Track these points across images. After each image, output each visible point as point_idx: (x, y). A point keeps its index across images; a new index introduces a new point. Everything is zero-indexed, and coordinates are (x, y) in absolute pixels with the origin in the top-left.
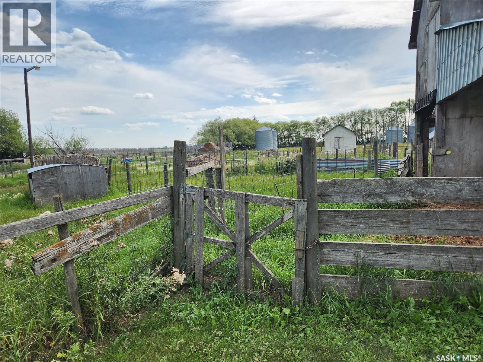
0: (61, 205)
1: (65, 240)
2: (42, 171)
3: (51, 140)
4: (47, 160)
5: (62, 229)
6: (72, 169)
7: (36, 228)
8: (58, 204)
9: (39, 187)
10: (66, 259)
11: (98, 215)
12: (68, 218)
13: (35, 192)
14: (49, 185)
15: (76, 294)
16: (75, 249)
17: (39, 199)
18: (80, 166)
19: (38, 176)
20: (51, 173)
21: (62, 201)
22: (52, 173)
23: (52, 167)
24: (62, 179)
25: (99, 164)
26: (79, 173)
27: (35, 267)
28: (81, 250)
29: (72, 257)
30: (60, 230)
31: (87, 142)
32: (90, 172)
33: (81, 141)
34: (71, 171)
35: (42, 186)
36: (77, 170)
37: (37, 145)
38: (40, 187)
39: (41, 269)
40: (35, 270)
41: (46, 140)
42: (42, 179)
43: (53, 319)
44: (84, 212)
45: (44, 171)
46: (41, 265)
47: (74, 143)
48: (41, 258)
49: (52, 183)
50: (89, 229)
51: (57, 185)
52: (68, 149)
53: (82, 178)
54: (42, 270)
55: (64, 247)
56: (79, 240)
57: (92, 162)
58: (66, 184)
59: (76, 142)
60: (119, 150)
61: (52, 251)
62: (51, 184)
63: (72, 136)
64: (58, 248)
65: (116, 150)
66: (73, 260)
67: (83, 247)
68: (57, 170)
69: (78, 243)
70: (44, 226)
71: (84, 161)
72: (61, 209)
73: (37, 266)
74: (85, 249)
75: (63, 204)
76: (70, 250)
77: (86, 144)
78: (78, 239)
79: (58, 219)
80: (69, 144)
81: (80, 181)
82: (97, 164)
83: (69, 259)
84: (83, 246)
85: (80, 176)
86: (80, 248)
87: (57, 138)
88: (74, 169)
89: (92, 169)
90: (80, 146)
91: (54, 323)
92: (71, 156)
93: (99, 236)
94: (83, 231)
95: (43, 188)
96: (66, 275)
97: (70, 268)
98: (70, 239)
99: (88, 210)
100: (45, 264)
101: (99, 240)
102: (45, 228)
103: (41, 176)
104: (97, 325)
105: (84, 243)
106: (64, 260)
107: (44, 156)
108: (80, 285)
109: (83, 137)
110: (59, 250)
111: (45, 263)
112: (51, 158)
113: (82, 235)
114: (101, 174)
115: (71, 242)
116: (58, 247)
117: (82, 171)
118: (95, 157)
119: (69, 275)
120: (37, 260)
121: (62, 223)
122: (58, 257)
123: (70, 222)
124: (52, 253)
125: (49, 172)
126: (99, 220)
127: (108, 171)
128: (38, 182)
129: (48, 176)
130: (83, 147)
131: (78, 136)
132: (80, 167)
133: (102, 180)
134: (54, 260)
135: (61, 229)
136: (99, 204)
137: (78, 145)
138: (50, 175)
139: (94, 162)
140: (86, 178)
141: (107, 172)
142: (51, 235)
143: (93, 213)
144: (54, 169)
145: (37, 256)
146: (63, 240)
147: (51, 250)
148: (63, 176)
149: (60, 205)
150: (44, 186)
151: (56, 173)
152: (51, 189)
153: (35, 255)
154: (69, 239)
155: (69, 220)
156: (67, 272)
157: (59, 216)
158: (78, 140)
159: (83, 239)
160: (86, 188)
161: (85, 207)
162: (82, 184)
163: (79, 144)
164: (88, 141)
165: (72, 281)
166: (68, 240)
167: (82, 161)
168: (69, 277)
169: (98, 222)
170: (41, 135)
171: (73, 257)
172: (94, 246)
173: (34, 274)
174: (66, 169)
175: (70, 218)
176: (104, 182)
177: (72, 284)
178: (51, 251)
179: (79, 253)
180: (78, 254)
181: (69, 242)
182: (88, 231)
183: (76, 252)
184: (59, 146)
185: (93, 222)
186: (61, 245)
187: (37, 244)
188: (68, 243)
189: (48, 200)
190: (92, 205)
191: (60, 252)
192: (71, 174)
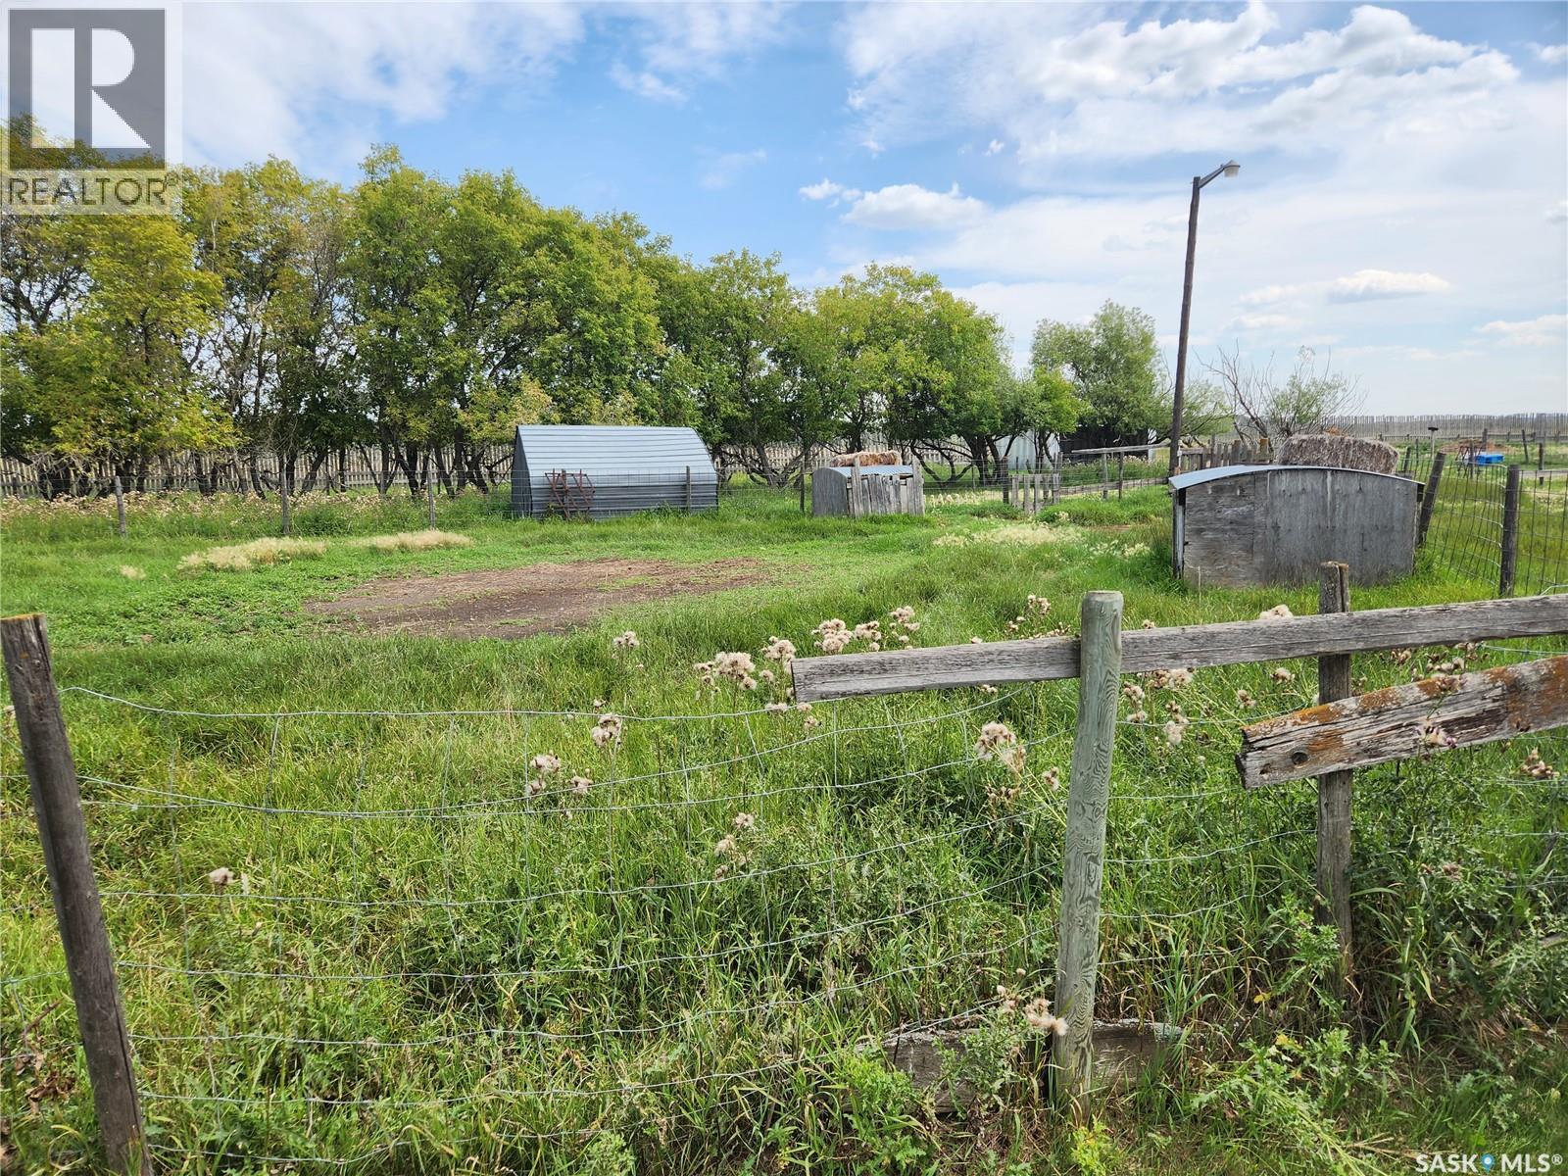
0: (1342, 592)
1: (1338, 705)
2: (1214, 484)
3: (1231, 389)
4: (1215, 452)
5: (1333, 669)
6: (1304, 481)
7: (1266, 650)
8: (1334, 589)
9: (1199, 531)
10: (1333, 762)
11: (1450, 644)
12: (1359, 638)
13: (1186, 544)
14: (1228, 527)
15: (1345, 880)
16: (1364, 741)
17: (1195, 565)
18: (1329, 473)
19: (1202, 499)
20: (1238, 492)
21: (1346, 582)
22: (1242, 491)
23: (1243, 475)
24: (1267, 511)
25: (1393, 470)
26: (1324, 497)
27: (1248, 764)
28: (1383, 749)
29: (1350, 761)
30: (1326, 670)
31: (1340, 395)
32: (1360, 497)
33: (1321, 392)
34: (1300, 489)
35: (1210, 529)
36: (1318, 487)
37: (1190, 408)
38: (1202, 530)
39: (1262, 772)
40: (1248, 771)
41: (1219, 393)
42: (1211, 508)
43: (1274, 929)
44: (1411, 627)
45: (1219, 486)
46: (1264, 762)
47: (1299, 401)
48: (1266, 743)
49: (1236, 522)
50: (1419, 686)
51: (1249, 531)
52: (1275, 420)
53: (1329, 514)
54: (1265, 776)
55: (1333, 727)
56: (1379, 713)
57: (1371, 461)
58: (1276, 527)
59: (1304, 395)
60: (1453, 423)
61: (1297, 727)
62: (1234, 526)
63: (1295, 377)
64: (1317, 723)
65: (1438, 421)
66: (1350, 771)
67: (1389, 741)
68: (1257, 484)
69: (1377, 723)
70: (1289, 649)
71: (1346, 459)
72: (1339, 605)
73: (1253, 762)
74: (1393, 748)
75: (1348, 591)
76: (1347, 739)
77: (1338, 401)
78: (1377, 710)
79: (1329, 637)
80: (1281, 403)
81: (1323, 524)
82: (1387, 470)
83: (1341, 766)
84: (1390, 736)
85: (1325, 505)
86: (1379, 741)
87: (1248, 386)
88: (1310, 482)
89: (1370, 485)
90: (1314, 409)
91: (1275, 941)
92: (1304, 441)
93: (1448, 715)
94: (1397, 689)
95: (1210, 535)
96: (1324, 811)
97: (1339, 794)
98: (1354, 706)
99: (1426, 624)
100: (1273, 762)
101: (1448, 726)
102: (1290, 655)
103: (1209, 500)
104: (1406, 1005)
105: (1393, 728)
106: (1327, 765)
107: (1204, 439)
108: (1361, 857)
109: (1329, 380)
110: (1317, 729)
111: (1275, 758)
112: (1226, 447)
113: (1391, 700)
114: (1399, 505)
115: (1355, 716)
116: (1314, 720)
117: (1332, 491)
118: (1385, 444)
119: (1333, 816)
120: (1256, 745)
121: (1338, 649)
122: (1313, 751)
123: (1362, 650)
124: (1298, 735)
125: (1233, 488)
126: (1450, 660)
127: (1425, 496)
128: (1198, 516)
129: (1229, 499)
130: (1326, 411)
131: (1313, 373)
132: (1329, 478)
133: (1397, 526)
134: (1299, 758)
135: (1331, 670)
136: (1464, 608)
137: (1310, 407)
138: (1236, 496)
139: (1378, 461)
140: (1346, 513)
141: (1419, 498)
142: (1284, 678)
143: (1441, 634)
144: (1249, 478)
145: (1257, 734)
146: (1332, 704)
147: (1295, 723)
148: (1272, 504)
149: (1338, 593)
150: (1214, 530)
151: (1251, 492)
152: (1232, 540)
153: (1253, 728)
154: (1350, 704)
155: (1361, 645)
156: (1326, 805)
157: (1333, 628)
158: (1313, 389)
159: (1394, 715)
160: (1338, 546)
161: (1416, 610)
162: (1328, 535)
163: (1311, 400)
164: (1344, 390)
165: (1339, 837)
166: (1348, 706)
167: (1336, 456)
168: (1330, 821)
169: (1445, 666)
170: (1208, 375)
171: (1355, 765)
172: (1432, 745)
173: (1244, 781)
174: (1284, 483)
175: (1365, 639)
176: (1404, 532)
177: (1337, 847)
178: (1296, 729)
179: (1374, 757)
180: (1370, 757)
181: (1350, 715)
182: (1414, 692)
183: (1366, 751)
184: (1251, 411)
185: (1430, 665)
186: (1326, 718)
187: (1244, 699)
188: (1346, 716)
189: (1216, 574)
190: (1441, 606)
191: (1320, 739)
192: (1298, 499)
